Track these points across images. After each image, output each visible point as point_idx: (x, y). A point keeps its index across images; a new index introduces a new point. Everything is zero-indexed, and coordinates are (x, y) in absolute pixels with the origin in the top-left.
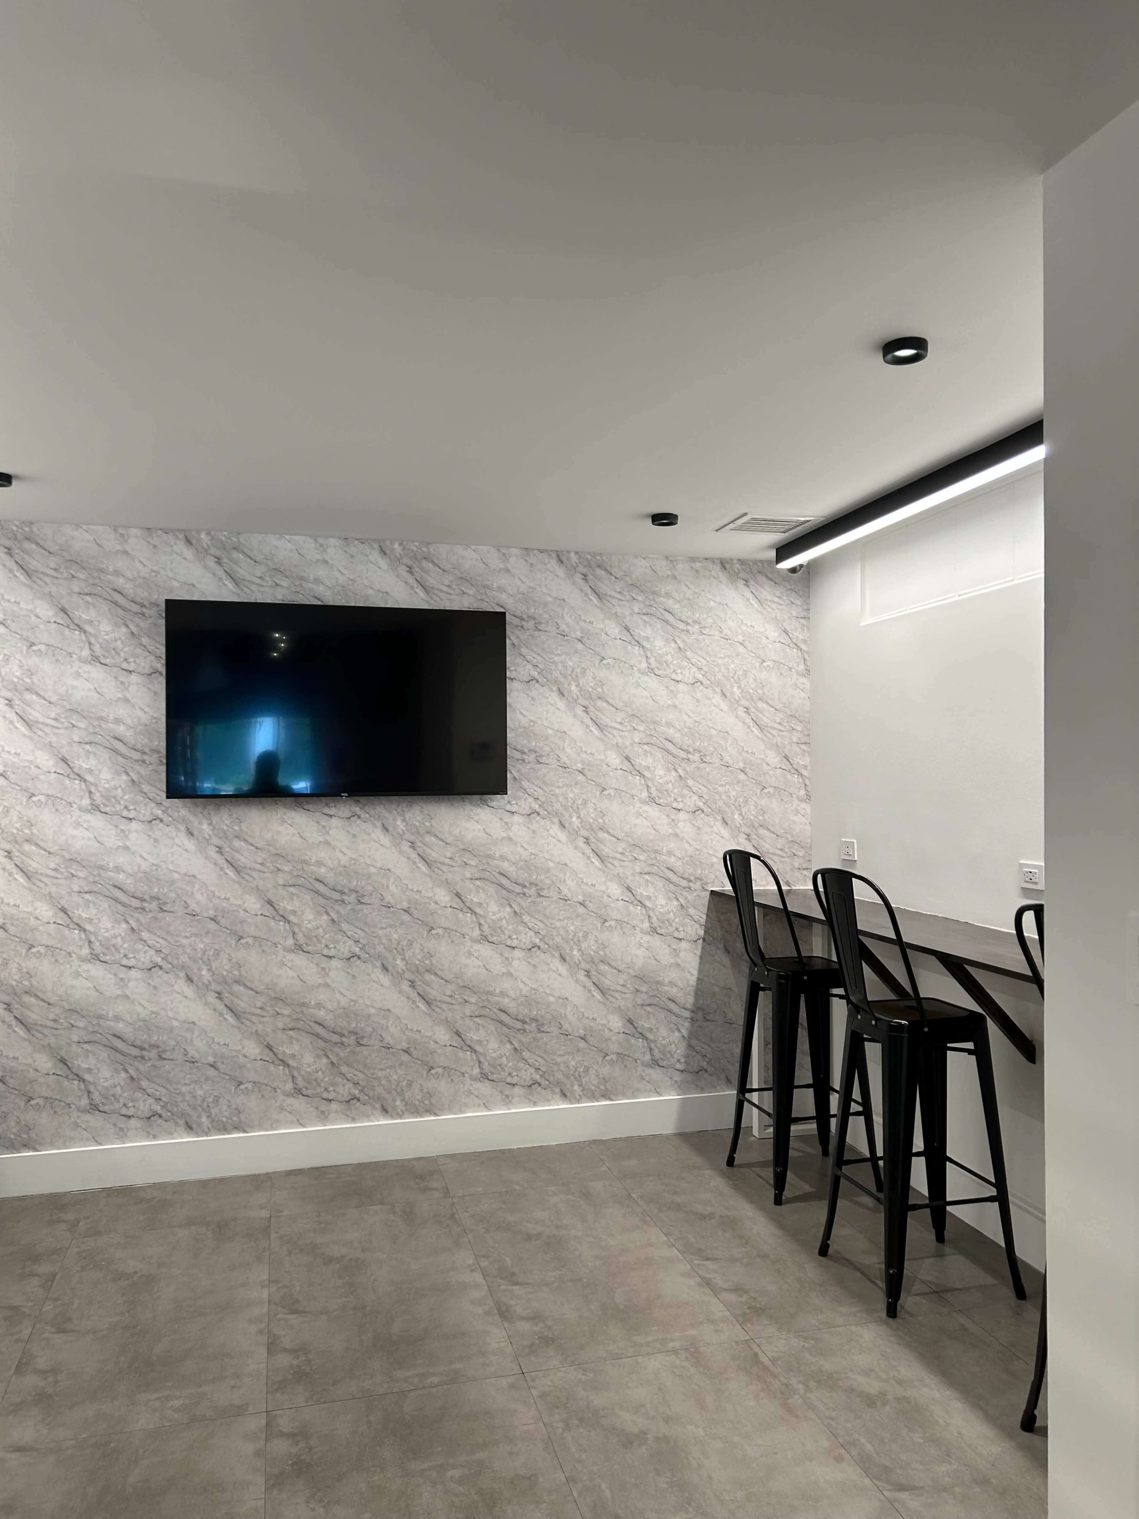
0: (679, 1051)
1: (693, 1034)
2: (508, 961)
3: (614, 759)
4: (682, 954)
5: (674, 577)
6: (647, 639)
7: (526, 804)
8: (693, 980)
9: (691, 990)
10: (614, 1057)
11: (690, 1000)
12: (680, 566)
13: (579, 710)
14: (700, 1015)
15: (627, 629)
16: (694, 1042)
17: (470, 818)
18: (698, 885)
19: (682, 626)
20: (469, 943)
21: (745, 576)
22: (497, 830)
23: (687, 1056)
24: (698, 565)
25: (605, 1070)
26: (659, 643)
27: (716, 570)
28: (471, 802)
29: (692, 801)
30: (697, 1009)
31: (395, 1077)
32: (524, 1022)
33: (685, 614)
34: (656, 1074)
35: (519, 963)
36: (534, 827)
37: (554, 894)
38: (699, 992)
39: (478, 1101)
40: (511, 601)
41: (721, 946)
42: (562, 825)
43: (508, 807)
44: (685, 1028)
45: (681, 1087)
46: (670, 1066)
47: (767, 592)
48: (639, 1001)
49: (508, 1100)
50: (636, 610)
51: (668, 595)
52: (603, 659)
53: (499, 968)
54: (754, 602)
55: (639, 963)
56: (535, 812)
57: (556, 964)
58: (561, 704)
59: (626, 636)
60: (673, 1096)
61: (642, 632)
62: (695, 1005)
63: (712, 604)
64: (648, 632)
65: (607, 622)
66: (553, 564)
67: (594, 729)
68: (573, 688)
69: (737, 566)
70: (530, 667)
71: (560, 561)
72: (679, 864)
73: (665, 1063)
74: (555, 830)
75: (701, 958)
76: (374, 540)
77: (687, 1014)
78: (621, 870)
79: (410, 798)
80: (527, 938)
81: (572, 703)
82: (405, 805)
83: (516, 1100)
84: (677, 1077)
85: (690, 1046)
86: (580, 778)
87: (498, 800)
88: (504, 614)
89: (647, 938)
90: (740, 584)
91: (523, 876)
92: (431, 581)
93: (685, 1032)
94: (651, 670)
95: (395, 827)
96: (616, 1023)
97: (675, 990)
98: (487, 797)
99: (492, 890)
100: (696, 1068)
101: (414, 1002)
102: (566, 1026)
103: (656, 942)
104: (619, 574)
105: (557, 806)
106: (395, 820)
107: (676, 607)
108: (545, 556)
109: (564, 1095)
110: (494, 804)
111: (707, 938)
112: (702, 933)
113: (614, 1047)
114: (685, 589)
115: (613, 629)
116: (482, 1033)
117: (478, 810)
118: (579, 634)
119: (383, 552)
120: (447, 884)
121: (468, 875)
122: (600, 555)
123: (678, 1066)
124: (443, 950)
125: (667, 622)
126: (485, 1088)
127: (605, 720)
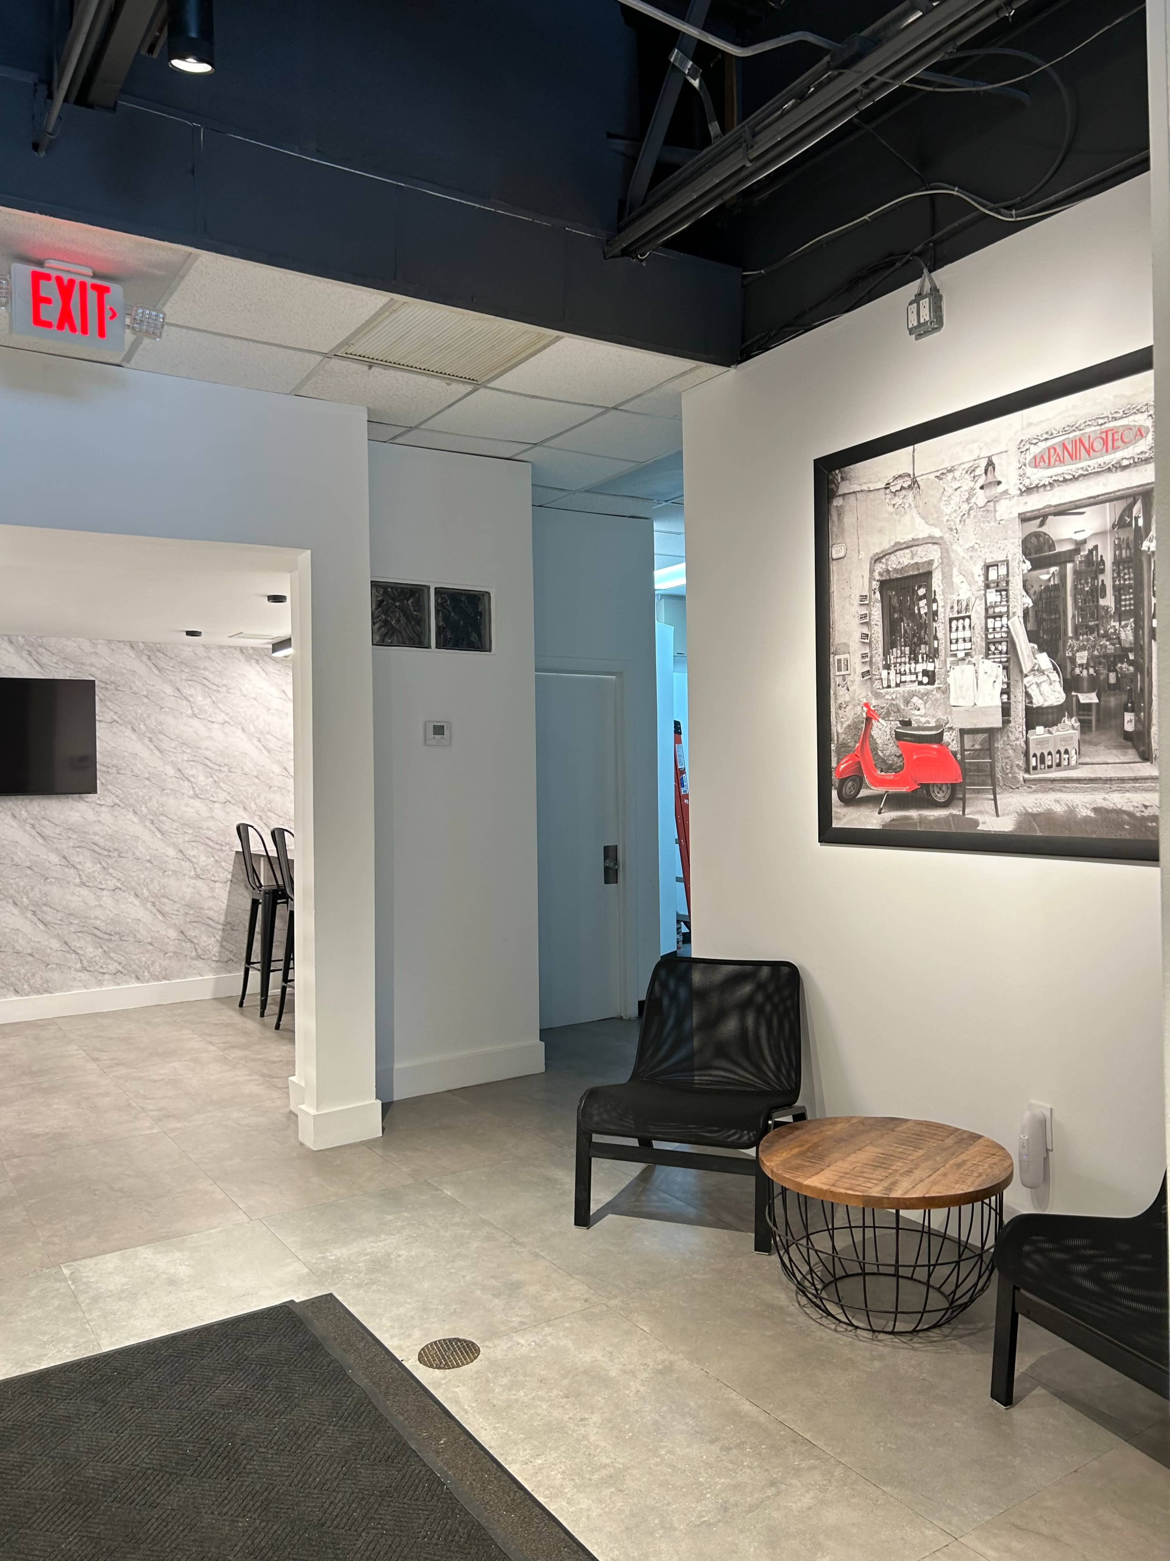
0: (216, 949)
1: (224, 939)
2: (99, 898)
3: (170, 771)
4: (217, 890)
5: (209, 658)
6: (192, 696)
7: (110, 800)
8: (224, 906)
9: (223, 912)
10: (171, 954)
11: (222, 919)
12: (213, 651)
13: (146, 741)
14: (228, 927)
15: (178, 690)
16: (224, 943)
17: (72, 809)
18: (227, 848)
19: (215, 688)
20: (72, 887)
21: (257, 658)
22: (91, 816)
23: (220, 952)
24: (225, 651)
25: (165, 963)
26: (200, 698)
27: (237, 654)
28: (73, 799)
29: (223, 796)
30: (227, 923)
31: (23, 971)
32: (111, 935)
33: (217, 680)
34: (199, 964)
35: (107, 899)
36: (116, 814)
37: (130, 855)
38: (228, 913)
39: (80, 984)
40: (99, 672)
41: (243, 884)
42: (135, 813)
43: (98, 802)
44: (219, 935)
45: (216, 971)
46: (208, 959)
47: (271, 668)
48: (188, 920)
49: (100, 983)
50: (184, 678)
51: (205, 669)
52: (162, 708)
53: (93, 902)
54: (263, 674)
55: (188, 897)
56: (116, 804)
57: (132, 899)
58: (133, 736)
59: (177, 694)
60: (211, 976)
61: (188, 691)
62: (225, 921)
63: (235, 674)
64: (192, 691)
65: (165, 685)
66: (127, 650)
67: (156, 752)
68: (142, 726)
69: (251, 651)
70: (112, 713)
71: (132, 647)
72: (215, 835)
73: (205, 957)
74: (131, 816)
75: (229, 892)
76: (6, 635)
77: (220, 927)
78: (176, 840)
79: (30, 797)
80: (112, 883)
81: (141, 736)
82: (27, 801)
83: (105, 983)
84: (214, 965)
85: (222, 946)
86: (147, 783)
87: (91, 797)
88: (94, 681)
89: (193, 881)
90: (253, 662)
91: (109, 845)
92: (44, 660)
93: (219, 938)
94: (195, 715)
95: (21, 815)
96: (173, 934)
97: (212, 912)
98: (83, 795)
99: (88, 853)
100: (226, 960)
101: (36, 924)
102: (139, 936)
103: (199, 883)
104: (172, 656)
105: (132, 801)
106: (20, 811)
107: (211, 677)
108: (122, 645)
109: (138, 978)
110: (88, 800)
111: (234, 880)
112: (230, 877)
113: (172, 949)
114: (216, 665)
115: (169, 690)
116: (82, 942)
117: (78, 804)
118: (145, 693)
119: (11, 642)
120: (57, 851)
121: (71, 845)
122: (159, 644)
123: (214, 958)
124: (55, 892)
125: (205, 685)
126: (84, 976)
127: (164, 746)
